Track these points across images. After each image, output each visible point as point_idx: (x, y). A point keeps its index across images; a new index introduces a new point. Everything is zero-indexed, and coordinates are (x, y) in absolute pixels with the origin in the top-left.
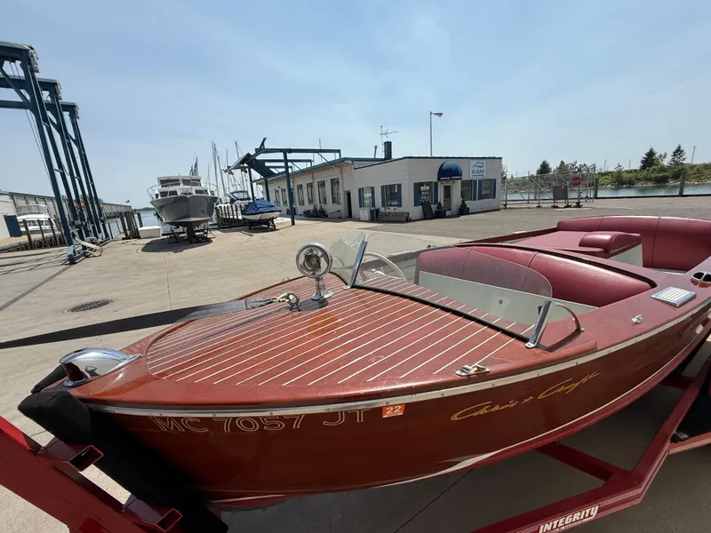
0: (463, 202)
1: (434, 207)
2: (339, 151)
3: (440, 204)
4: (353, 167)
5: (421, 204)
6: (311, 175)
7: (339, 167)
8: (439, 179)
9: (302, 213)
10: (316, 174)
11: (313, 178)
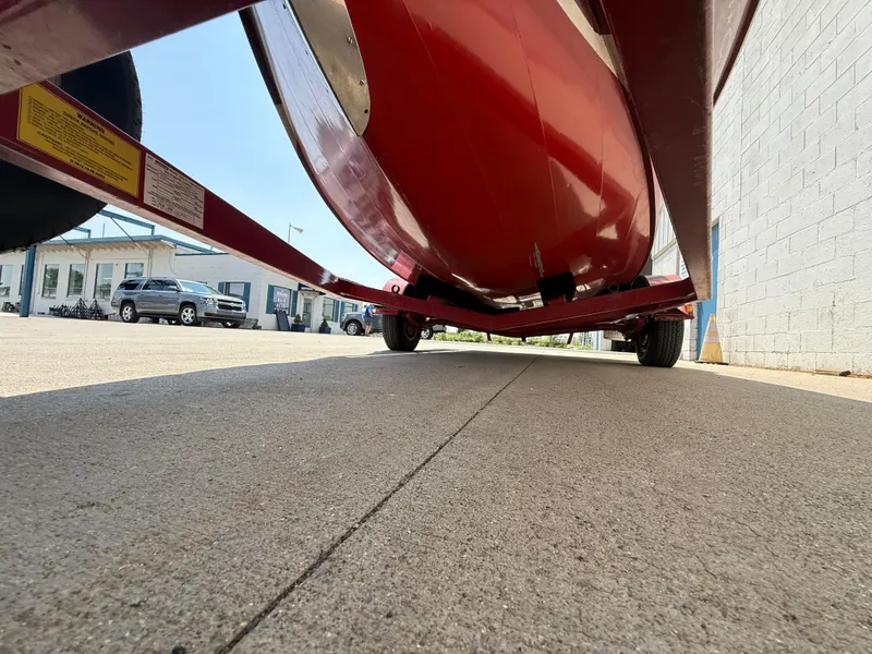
0: (325, 320)
1: (291, 320)
3: (298, 316)
4: (174, 251)
5: (276, 312)
6: (84, 253)
7: (148, 247)
8: (299, 289)
9: (51, 309)
10: (94, 253)
11: (87, 258)
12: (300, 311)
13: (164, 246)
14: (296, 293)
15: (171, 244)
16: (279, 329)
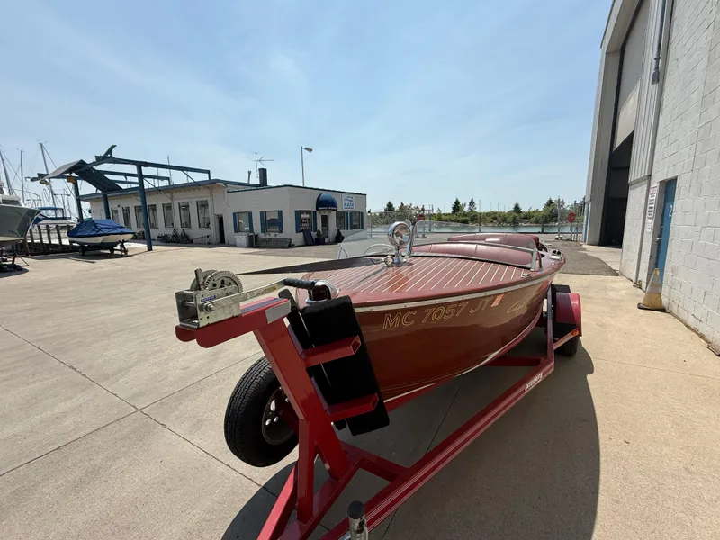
0: (339, 231)
1: (314, 234)
2: (208, 172)
4: (226, 190)
5: (302, 231)
6: (169, 195)
7: (208, 188)
8: (317, 209)
9: (159, 237)
10: (176, 195)
11: (172, 199)
12: (319, 227)
13: (219, 186)
14: (315, 213)
15: (223, 184)
16: (306, 244)
